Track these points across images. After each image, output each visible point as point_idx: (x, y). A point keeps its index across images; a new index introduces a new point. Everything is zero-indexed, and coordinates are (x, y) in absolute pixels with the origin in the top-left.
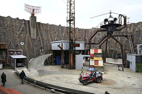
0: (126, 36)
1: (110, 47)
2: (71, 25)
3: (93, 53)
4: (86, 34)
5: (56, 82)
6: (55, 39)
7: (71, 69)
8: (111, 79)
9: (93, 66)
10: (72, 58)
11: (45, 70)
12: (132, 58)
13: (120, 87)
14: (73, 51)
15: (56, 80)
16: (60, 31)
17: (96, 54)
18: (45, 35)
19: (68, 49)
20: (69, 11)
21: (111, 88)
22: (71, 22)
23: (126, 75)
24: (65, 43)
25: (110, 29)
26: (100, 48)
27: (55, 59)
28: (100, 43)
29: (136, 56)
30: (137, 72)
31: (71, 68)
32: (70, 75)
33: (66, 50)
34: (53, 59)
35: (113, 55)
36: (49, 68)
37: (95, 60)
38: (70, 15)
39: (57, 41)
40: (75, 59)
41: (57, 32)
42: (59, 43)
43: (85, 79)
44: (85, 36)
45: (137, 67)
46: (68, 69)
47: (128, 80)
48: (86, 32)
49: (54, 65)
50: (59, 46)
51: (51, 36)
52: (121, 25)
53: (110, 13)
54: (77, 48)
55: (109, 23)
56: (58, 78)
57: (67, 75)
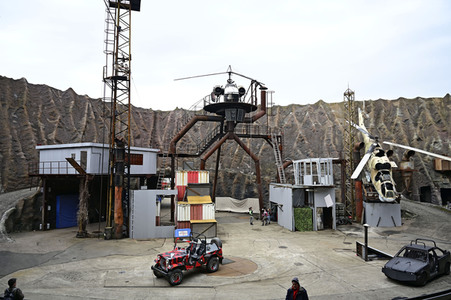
0: (267, 138)
1: (225, 165)
2: (119, 92)
3: (186, 184)
4: (158, 125)
5: (69, 290)
6: (52, 136)
7: (117, 239)
8: (241, 256)
9: (185, 224)
10: (120, 201)
11: (12, 250)
12: (281, 195)
13: (269, 275)
14: (124, 176)
15: (68, 282)
16: (70, 110)
17: (194, 187)
18: (11, 120)
19: (106, 172)
20: (111, 48)
21: (248, 282)
22: (119, 86)
23: (273, 240)
24: (95, 150)
25: (229, 116)
26: (203, 168)
27: (49, 208)
28: (201, 153)
29: (294, 190)
30: (296, 230)
31: (116, 235)
32: (115, 260)
33: (97, 177)
34: (42, 209)
35: (233, 189)
36: (28, 243)
37: (192, 205)
38: (115, 63)
39: (59, 142)
40: (129, 204)
41: (57, 112)
42: (73, 151)
43: (175, 265)
44: (154, 131)
45: (296, 217)
46: (106, 239)
47: (282, 255)
48: (158, 120)
49: (45, 229)
50: (71, 161)
51: (36, 126)
52: (255, 108)
53: (230, 73)
54: (135, 169)
55: (226, 99)
56: (72, 276)
57: (105, 259)
